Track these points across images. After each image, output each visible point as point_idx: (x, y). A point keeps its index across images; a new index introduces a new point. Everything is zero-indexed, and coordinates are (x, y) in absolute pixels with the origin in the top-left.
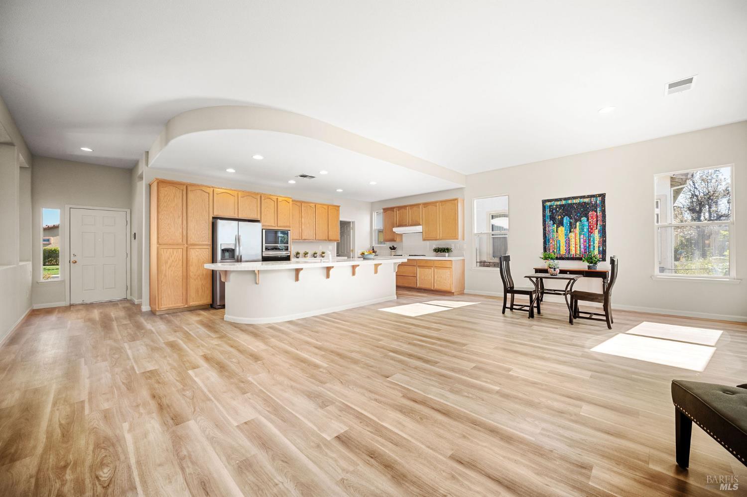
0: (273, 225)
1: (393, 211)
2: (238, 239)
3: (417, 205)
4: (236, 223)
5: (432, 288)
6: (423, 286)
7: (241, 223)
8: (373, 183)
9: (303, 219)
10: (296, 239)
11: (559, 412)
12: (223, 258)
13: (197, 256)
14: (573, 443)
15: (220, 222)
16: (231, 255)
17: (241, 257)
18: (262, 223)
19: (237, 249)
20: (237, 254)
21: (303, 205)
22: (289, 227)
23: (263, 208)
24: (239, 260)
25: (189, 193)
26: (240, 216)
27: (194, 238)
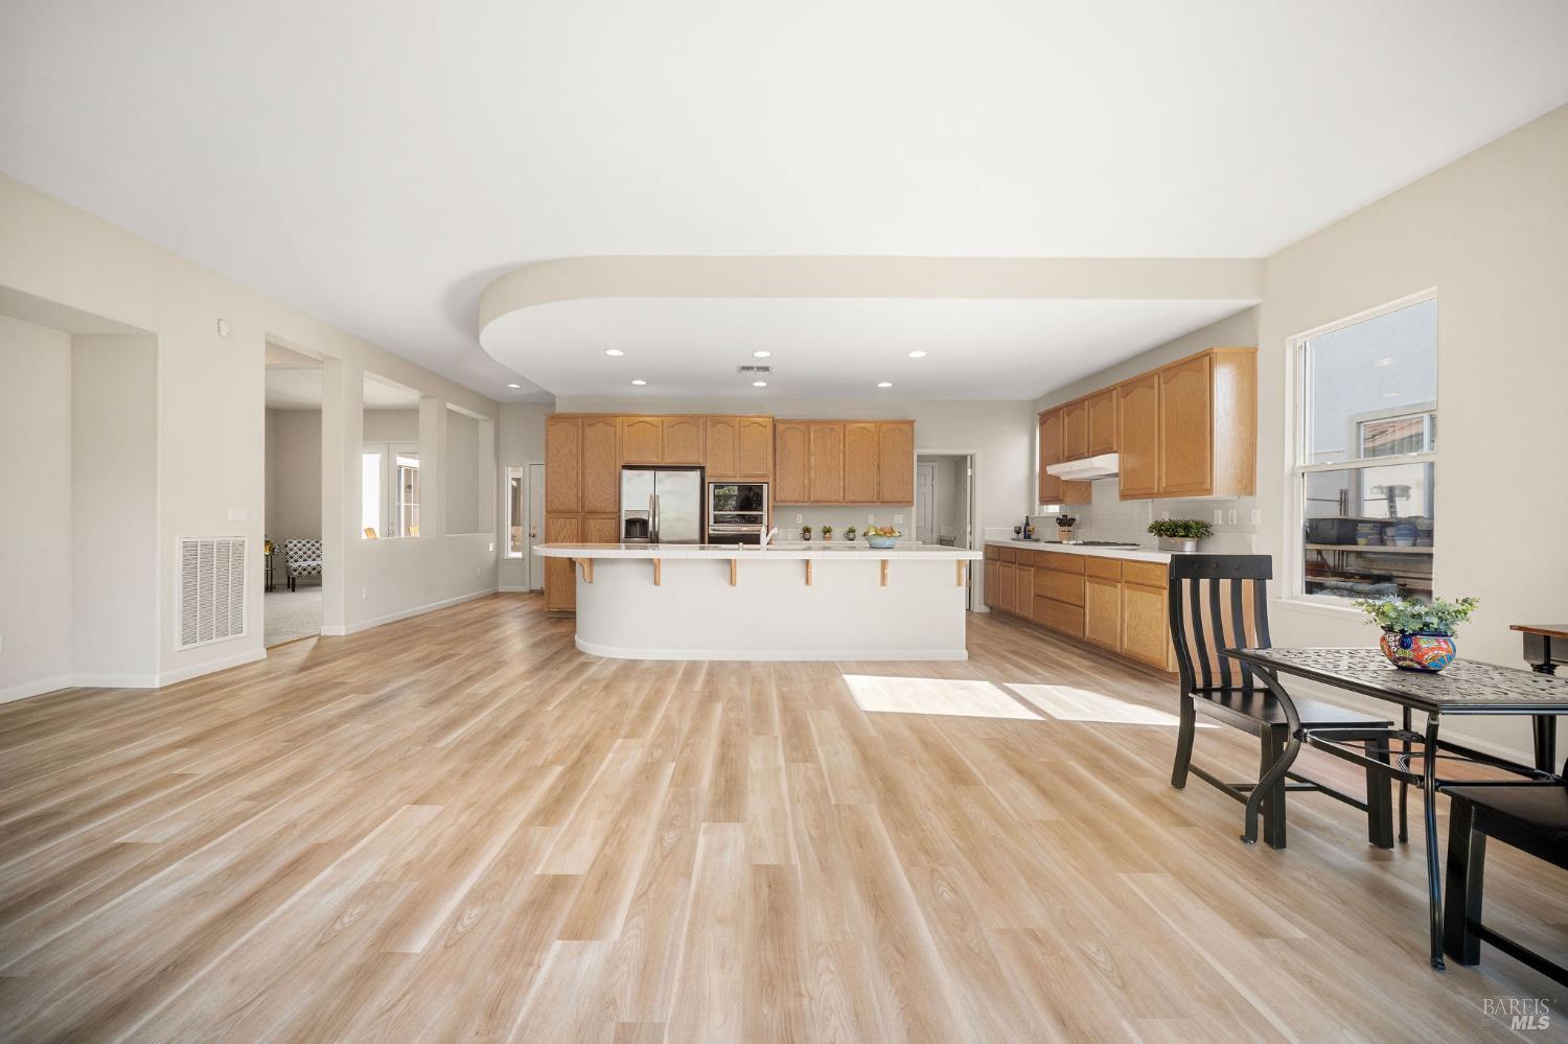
0: (730, 472)
1: (1058, 418)
2: (655, 501)
3: (1108, 391)
4: (649, 474)
5: (1118, 650)
6: (1104, 639)
7: (660, 474)
8: (917, 354)
9: (812, 458)
10: (797, 502)
12: (628, 534)
13: (599, 530)
15: (626, 473)
16: (640, 530)
17: (657, 534)
18: (708, 472)
19: (651, 520)
20: (651, 528)
21: (813, 428)
22: (765, 476)
23: (709, 443)
24: (655, 539)
25: (587, 430)
26: (667, 461)
27: (593, 502)
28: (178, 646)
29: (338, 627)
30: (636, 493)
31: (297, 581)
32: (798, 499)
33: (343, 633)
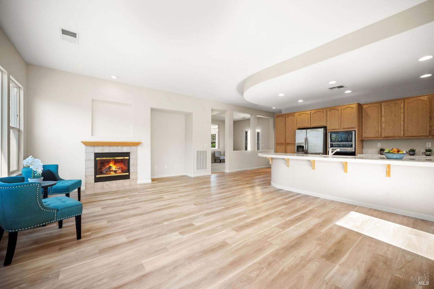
0: (338, 128)
2: (306, 140)
4: (304, 131)
7: (308, 131)
9: (383, 118)
11: (132, 231)
12: (298, 151)
14: (117, 225)
15: (297, 131)
16: (301, 150)
17: (307, 151)
18: (328, 128)
19: (305, 145)
20: (305, 149)
21: (383, 104)
22: (354, 128)
23: (328, 117)
24: (306, 153)
25: (287, 118)
26: (312, 126)
27: (288, 141)
28: (196, 170)
29: (227, 171)
30: (300, 137)
31: (221, 161)
32: (375, 136)
33: (228, 172)
